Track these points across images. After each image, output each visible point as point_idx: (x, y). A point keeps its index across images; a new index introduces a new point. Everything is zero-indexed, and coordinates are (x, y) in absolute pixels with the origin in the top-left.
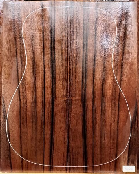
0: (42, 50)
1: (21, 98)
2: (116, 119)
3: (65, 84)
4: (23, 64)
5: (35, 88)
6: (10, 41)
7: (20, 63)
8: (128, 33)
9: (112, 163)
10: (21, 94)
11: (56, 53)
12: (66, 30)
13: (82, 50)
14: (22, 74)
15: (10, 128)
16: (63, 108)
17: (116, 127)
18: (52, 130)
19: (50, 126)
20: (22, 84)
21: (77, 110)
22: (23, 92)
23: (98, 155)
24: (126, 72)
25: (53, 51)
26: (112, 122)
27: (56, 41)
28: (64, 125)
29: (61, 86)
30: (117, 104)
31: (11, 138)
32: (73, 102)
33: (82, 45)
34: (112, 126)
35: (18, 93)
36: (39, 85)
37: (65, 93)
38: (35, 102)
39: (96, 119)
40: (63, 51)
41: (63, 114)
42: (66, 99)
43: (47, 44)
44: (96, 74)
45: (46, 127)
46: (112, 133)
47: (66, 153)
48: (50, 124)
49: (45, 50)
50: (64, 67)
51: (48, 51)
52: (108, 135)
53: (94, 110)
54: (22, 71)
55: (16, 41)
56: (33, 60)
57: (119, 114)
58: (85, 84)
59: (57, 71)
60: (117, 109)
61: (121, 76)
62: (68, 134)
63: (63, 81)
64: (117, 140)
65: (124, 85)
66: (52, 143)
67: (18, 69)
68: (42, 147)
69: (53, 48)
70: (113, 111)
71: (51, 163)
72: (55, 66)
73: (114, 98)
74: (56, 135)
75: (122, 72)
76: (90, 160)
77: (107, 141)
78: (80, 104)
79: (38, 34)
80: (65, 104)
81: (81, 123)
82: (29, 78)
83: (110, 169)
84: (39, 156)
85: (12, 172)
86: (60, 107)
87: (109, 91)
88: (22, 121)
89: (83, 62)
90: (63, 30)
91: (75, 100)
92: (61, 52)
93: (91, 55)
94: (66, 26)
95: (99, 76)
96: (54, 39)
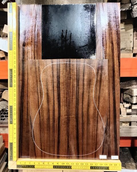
0: (52, 88)
1: (41, 116)
2: (96, 128)
3: (66, 108)
4: (41, 97)
5: (49, 110)
6: (34, 83)
7: (39, 96)
8: (102, 78)
9: (93, 154)
10: (41, 114)
11: (61, 90)
12: (66, 76)
13: (76, 88)
14: (41, 102)
15: (34, 133)
16: (65, 122)
17: (96, 133)
18: (59, 135)
19: (57, 133)
20: (41, 108)
21: (73, 123)
22: (42, 113)
23: (85, 149)
24: (102, 101)
25: (59, 89)
26: (93, 130)
27: (60, 83)
28: (65, 132)
29: (64, 109)
30: (96, 120)
32: (71, 119)
33: (76, 85)
34: (94, 133)
35: (39, 113)
36: (51, 108)
37: (66, 114)
38: (49, 119)
39: (84, 128)
40: (65, 89)
41: (65, 125)
42: (67, 117)
43: (55, 85)
44: (84, 102)
45: (55, 133)
46: (93, 137)
47: (67, 148)
48: (57, 131)
49: (54, 88)
50: (65, 98)
51: (56, 89)
52: (91, 138)
53: (83, 124)
54: (41, 101)
55: (37, 84)
56: (48, 94)
57: (97, 126)
58: (78, 108)
59: (61, 100)
60: (96, 122)
61: (99, 103)
62: (68, 137)
64: (96, 141)
65: (100, 108)
66: (59, 142)
67: (38, 99)
69: (58, 87)
70: (94, 124)
71: (58, 153)
72: (60, 97)
73: (94, 116)
74: (61, 138)
75: (99, 101)
76: (80, 151)
77: (90, 141)
78: (75, 120)
79: (50, 79)
80: (66, 120)
81: (75, 130)
82: (45, 105)
83: (92, 157)
84: (52, 150)
85: (36, 158)
86: (63, 121)
87: (91, 112)
88: (41, 129)
89: (76, 95)
90: (65, 77)
91: (72, 118)
92: (63, 89)
93: (81, 91)
94: (66, 74)
95: (85, 103)
96: (59, 82)
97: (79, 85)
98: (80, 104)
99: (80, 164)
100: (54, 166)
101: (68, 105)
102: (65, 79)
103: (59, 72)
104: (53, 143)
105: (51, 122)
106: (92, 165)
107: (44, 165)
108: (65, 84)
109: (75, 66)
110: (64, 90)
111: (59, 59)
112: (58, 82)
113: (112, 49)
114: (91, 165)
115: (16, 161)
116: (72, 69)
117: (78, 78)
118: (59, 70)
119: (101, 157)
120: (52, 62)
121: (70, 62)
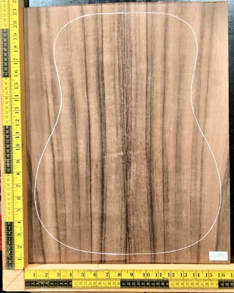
0: (84, 81)
1: (56, 154)
2: (199, 183)
3: (120, 131)
5: (75, 138)
7: (51, 102)
9: (193, 248)
11: (106, 85)
12: (120, 49)
14: (55, 119)
16: (117, 167)
17: (198, 194)
18: (103, 199)
19: (99, 195)
20: (56, 132)
22: (58, 145)
25: (101, 83)
27: (104, 66)
28: (120, 193)
29: (115, 134)
30: (199, 159)
31: (42, 213)
32: (133, 159)
33: (145, 71)
34: (193, 194)
35: (50, 145)
36: (82, 133)
37: (121, 146)
39: (167, 183)
40: (117, 82)
42: (122, 154)
43: (92, 72)
44: (166, 115)
48: (99, 191)
49: (89, 81)
50: (118, 107)
51: (93, 82)
54: (56, 113)
56: (72, 97)
58: (151, 130)
59: (108, 112)
62: (127, 206)
63: (117, 128)
64: (200, 214)
67: (48, 111)
68: (88, 226)
69: (100, 77)
70: (194, 171)
71: (102, 248)
72: (104, 104)
73: (194, 150)
74: (108, 208)
75: (206, 112)
78: (144, 161)
79: (77, 57)
80: (121, 161)
86: (113, 165)
89: (146, 97)
90: (116, 49)
91: (136, 156)
92: (112, 83)
93: (158, 87)
94: (120, 44)
95: (171, 118)
96: (102, 63)
97: (152, 72)
98: (158, 121)
101: (126, 126)
102: (117, 57)
103: (100, 37)
104: (88, 222)
105: (83, 169)
106: (223, 278)
108: (117, 68)
109: (143, 21)
110: (115, 85)
111: (99, 6)
112: (98, 64)
115: (24, 269)
117: (149, 54)
118: (100, 33)
120: (82, 13)
121: (128, 10)
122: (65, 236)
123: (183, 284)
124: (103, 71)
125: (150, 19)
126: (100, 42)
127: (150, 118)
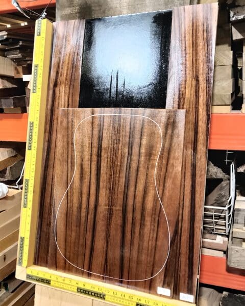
0: (90, 157)
1: (69, 201)
2: (155, 236)
3: (108, 192)
4: (72, 170)
5: (81, 193)
6: (63, 146)
7: (70, 168)
8: (173, 145)
9: (147, 282)
10: (69, 198)
11: (102, 161)
12: (113, 138)
13: (126, 159)
14: (71, 179)
15: (58, 229)
16: (104, 216)
17: (154, 245)
18: (93, 236)
19: (91, 233)
20: (70, 188)
21: (117, 220)
22: (71, 196)
23: (134, 270)
24: (169, 187)
25: (99, 159)
26: (151, 238)
27: (103, 148)
28: (104, 234)
29: (104, 194)
30: (157, 219)
31: (58, 238)
32: (114, 212)
33: (127, 154)
34: (150, 243)
35: (66, 196)
36: (85, 190)
37: (107, 202)
38: (80, 207)
39: (134, 232)
40: (109, 159)
41: (104, 223)
42: (108, 207)
43: (95, 151)
44: (138, 185)
45: (88, 233)
46: (150, 250)
47: (103, 263)
48: (91, 230)
49: (92, 157)
50: (108, 176)
51: (95, 158)
52: (145, 251)
53: (133, 224)
55: (68, 147)
56: (82, 165)
58: (127, 194)
59: (101, 179)
60: (156, 225)
61: (163, 190)
62: (107, 243)
63: (106, 189)
64: (154, 258)
65: (166, 199)
66: (92, 250)
67: (68, 174)
68: (83, 253)
69: (99, 156)
70: (152, 227)
71: (90, 269)
72: (100, 173)
73: (154, 212)
74: (96, 243)
75: (164, 186)
76: (125, 274)
77: (143, 257)
78: (121, 214)
79: (87, 141)
80: (107, 212)
81: (120, 235)
82: (77, 184)
83: (144, 288)
84: (80, 261)
85: (56, 270)
86: (102, 215)
87: (149, 205)
88: (68, 224)
89: (126, 171)
90: (110, 138)
91: (116, 210)
92: (106, 160)
93: (134, 165)
94: (113, 134)
95: (140, 188)
96: (101, 146)
97: (131, 155)
98: (132, 189)
99: (119, 295)
100: (78, 289)
101: (112, 190)
102: (110, 143)
103: (101, 129)
105: (83, 214)
106: (140, 302)
107: (64, 283)
108: (109, 150)
109: (128, 120)
111: (103, 108)
112: (99, 147)
113: (196, 90)
114: (137, 301)
116: (123, 126)
117: (130, 142)
118: (102, 127)
119: (161, 290)
120: (93, 113)
121: (120, 113)
122: (70, 256)
123: (114, 299)
124: (101, 152)
125: (133, 120)
126: (101, 132)
127: (127, 187)
